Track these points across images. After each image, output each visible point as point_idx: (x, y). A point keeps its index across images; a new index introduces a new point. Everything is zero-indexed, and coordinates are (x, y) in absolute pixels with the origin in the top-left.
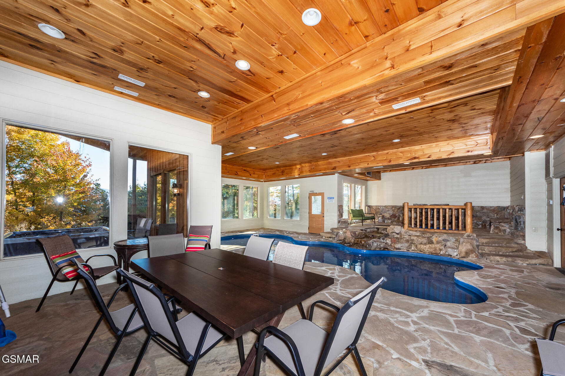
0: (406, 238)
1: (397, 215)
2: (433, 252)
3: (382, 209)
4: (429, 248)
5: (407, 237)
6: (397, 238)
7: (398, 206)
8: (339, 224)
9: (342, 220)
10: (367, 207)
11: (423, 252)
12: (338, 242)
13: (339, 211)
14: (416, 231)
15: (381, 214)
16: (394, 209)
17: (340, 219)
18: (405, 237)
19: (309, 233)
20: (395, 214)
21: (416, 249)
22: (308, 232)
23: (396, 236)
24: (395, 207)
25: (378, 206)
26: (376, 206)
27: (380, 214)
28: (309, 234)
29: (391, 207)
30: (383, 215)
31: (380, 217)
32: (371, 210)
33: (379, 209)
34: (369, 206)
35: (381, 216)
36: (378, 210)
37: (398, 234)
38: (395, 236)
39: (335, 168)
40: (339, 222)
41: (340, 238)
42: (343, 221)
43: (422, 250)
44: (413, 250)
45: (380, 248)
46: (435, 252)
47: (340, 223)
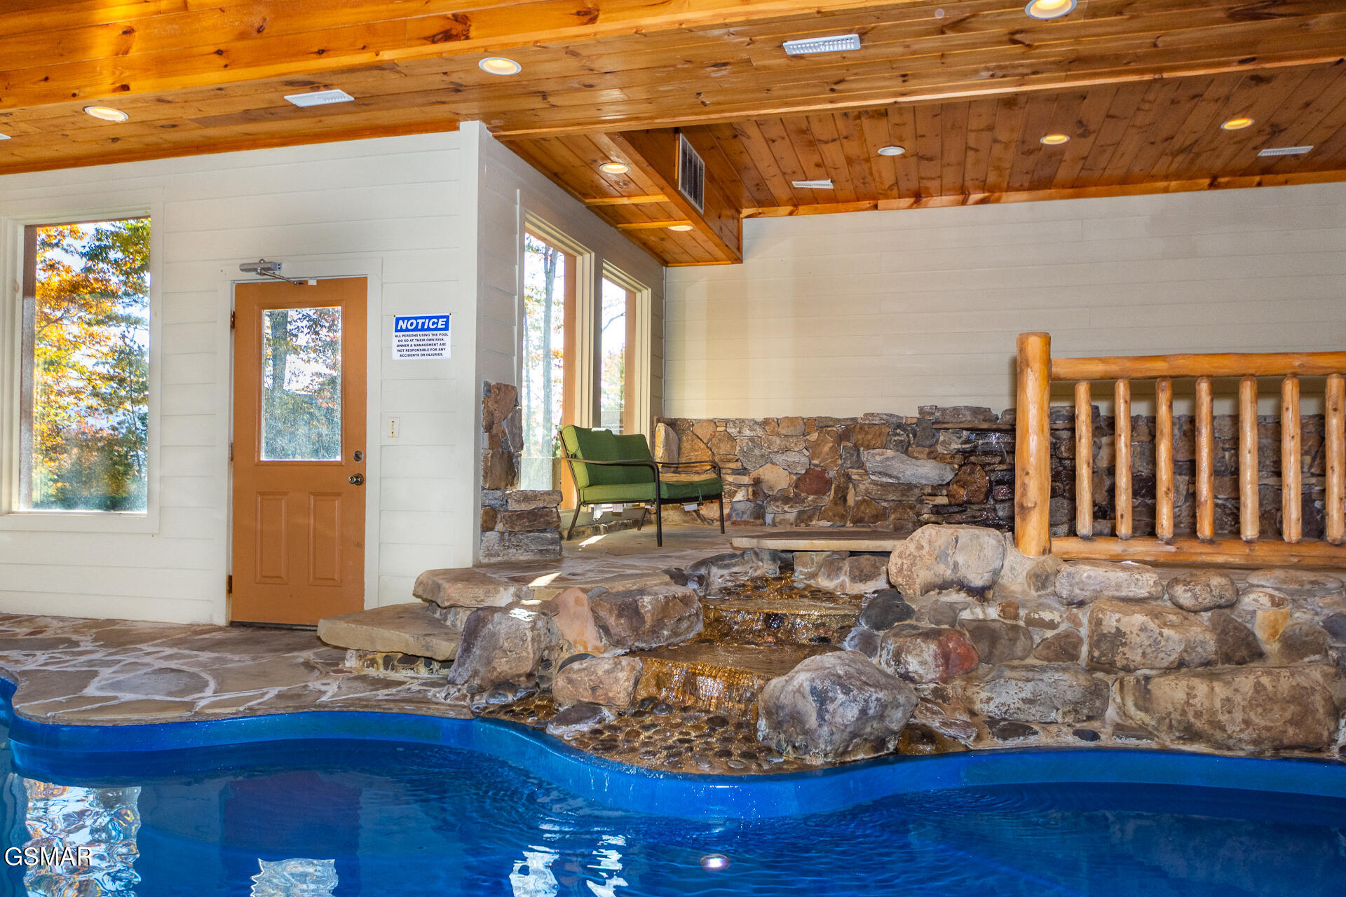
0: (1052, 625)
1: (832, 474)
2: (1291, 731)
3: (751, 439)
4: (1252, 704)
5: (1056, 617)
6: (981, 630)
7: (838, 420)
8: (492, 536)
9: (513, 506)
10: (661, 428)
11: (1208, 740)
12: (481, 701)
13: (489, 428)
14: (1115, 561)
15: (743, 471)
16: (814, 436)
17: (494, 497)
18: (1047, 616)
19: (233, 624)
20: (824, 471)
21: (1140, 716)
22: (221, 619)
23: (973, 612)
24: (822, 425)
25: (726, 422)
26: (714, 422)
27: (736, 472)
28: (235, 633)
29: (800, 427)
30: (754, 474)
31: (739, 486)
32: (686, 445)
33: (732, 439)
34: (672, 424)
35: (746, 480)
36: (724, 448)
37: (980, 594)
38: (966, 615)
39: (458, 28)
40: (488, 518)
41: (503, 666)
42: (520, 515)
43: (1198, 724)
44: (1120, 729)
45: (880, 743)
46: (1301, 738)
47: (500, 526)
